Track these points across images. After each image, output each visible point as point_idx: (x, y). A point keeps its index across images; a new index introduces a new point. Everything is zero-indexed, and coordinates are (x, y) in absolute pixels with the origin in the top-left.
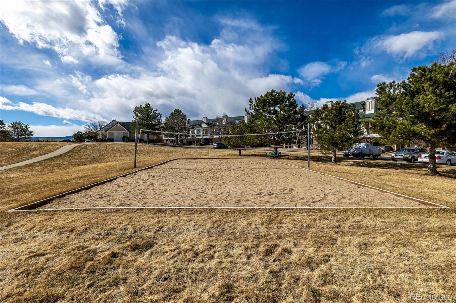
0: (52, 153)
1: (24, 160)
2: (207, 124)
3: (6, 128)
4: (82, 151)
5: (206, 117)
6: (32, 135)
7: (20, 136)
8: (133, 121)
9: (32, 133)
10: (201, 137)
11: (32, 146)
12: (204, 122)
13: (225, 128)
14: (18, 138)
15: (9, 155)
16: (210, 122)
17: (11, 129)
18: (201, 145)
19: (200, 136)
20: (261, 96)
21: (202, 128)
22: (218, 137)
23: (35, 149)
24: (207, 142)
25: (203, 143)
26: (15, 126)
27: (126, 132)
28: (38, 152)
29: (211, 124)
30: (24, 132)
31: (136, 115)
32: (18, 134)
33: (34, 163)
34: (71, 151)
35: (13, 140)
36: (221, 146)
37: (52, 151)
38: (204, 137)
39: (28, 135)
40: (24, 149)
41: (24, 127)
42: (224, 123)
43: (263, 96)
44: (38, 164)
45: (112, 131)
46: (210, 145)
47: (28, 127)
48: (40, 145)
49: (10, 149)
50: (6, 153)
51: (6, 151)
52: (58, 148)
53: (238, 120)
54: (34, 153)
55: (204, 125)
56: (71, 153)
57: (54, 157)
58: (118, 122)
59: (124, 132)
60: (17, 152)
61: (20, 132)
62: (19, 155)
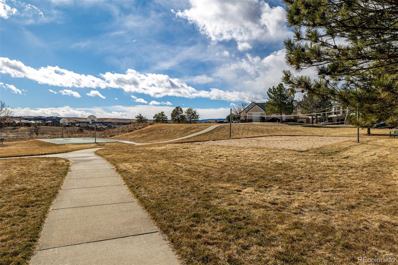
0: (203, 131)
1: (187, 135)
3: (184, 114)
4: (221, 130)
6: (198, 118)
7: (192, 119)
8: (267, 101)
9: (198, 117)
11: (193, 126)
14: (190, 120)
15: (181, 132)
17: (186, 114)
23: (194, 129)
26: (189, 112)
27: (263, 112)
28: (195, 130)
30: (193, 116)
31: (269, 96)
32: (190, 117)
33: (191, 137)
34: (213, 130)
35: (187, 122)
37: (203, 130)
39: (196, 118)
40: (188, 128)
41: (193, 112)
44: (193, 138)
45: (251, 113)
47: (196, 112)
48: (198, 125)
49: (182, 128)
50: (180, 130)
51: (180, 129)
52: (207, 128)
54: (193, 131)
56: (213, 131)
57: (203, 134)
58: (256, 104)
59: (261, 112)
60: (185, 130)
61: (191, 116)
62: (185, 132)
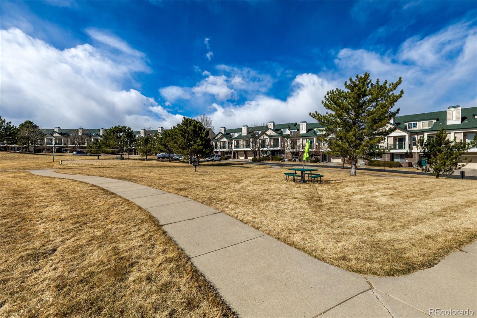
2: (61, 134)
5: (59, 128)
12: (56, 132)
13: (81, 139)
16: (63, 132)
18: (53, 152)
19: (51, 144)
21: (55, 137)
22: (74, 146)
25: (55, 151)
29: (64, 134)
36: (81, 153)
42: (80, 135)
43: (113, 127)
46: (64, 152)
53: (94, 133)
55: (56, 135)
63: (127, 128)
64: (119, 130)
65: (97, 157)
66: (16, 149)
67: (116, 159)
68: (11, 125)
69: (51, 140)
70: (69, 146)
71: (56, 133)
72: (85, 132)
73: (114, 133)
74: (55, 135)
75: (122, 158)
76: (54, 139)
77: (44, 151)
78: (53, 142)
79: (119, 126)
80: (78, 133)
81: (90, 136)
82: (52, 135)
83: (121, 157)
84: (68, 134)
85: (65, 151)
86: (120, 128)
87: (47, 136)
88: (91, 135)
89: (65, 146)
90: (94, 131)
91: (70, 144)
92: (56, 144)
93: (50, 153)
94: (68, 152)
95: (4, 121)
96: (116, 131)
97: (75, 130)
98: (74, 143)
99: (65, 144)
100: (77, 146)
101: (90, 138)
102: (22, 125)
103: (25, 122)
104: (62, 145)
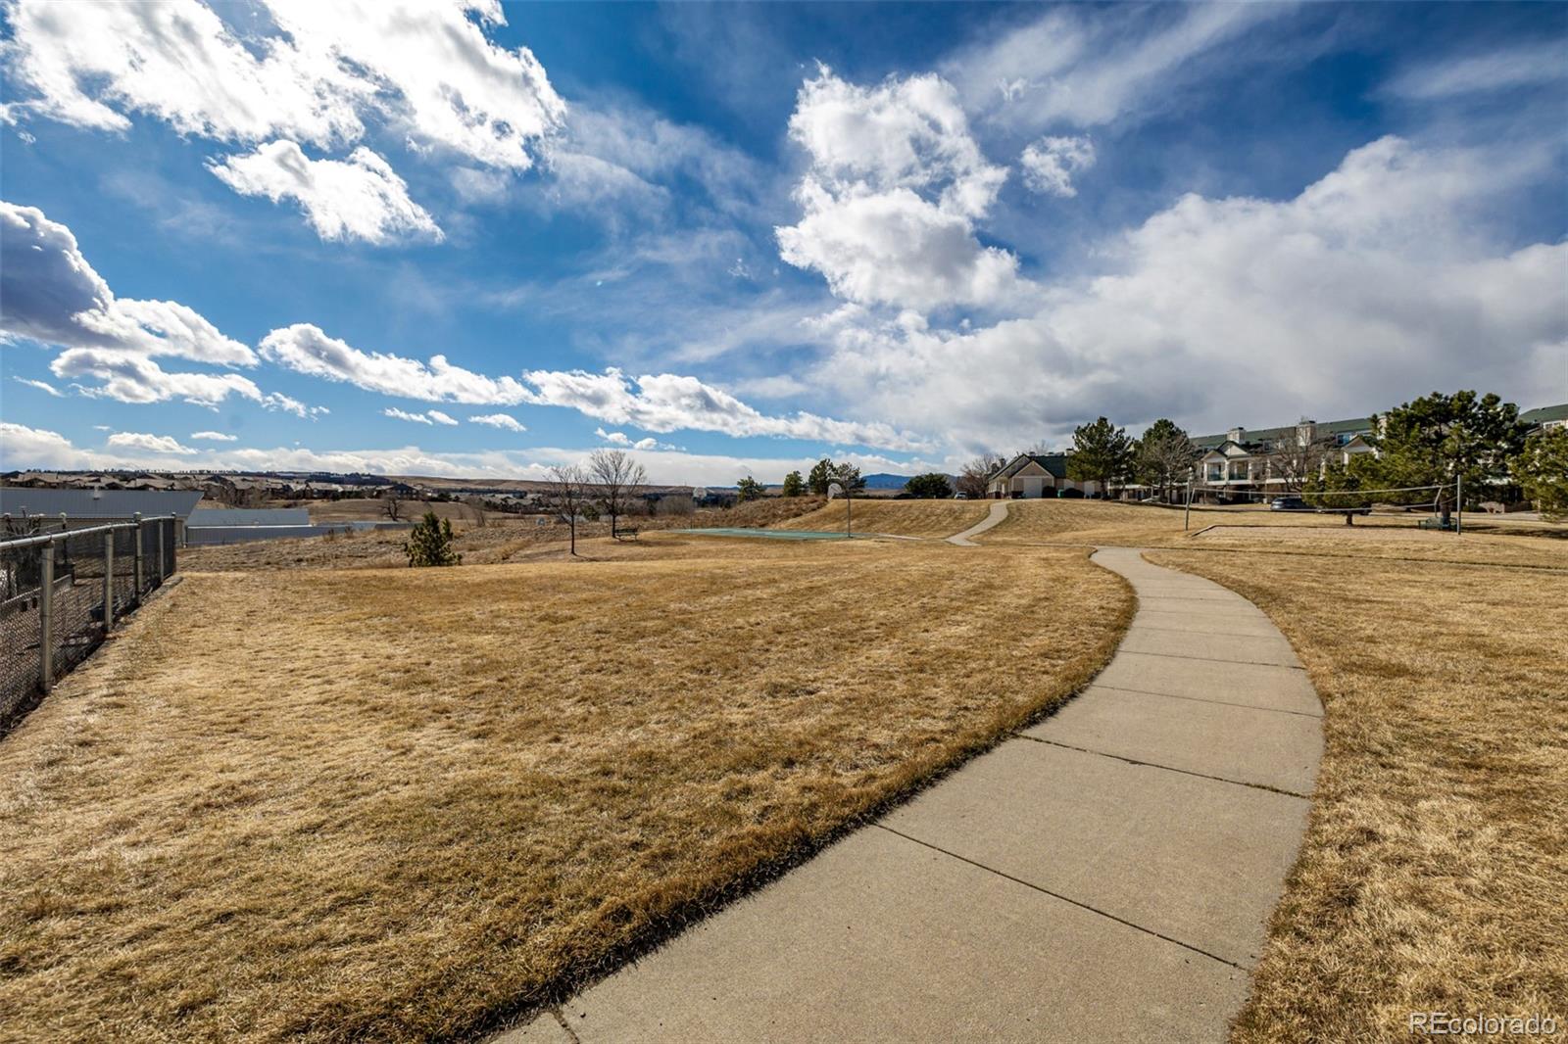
2: (1246, 447)
5: (1241, 429)
10: (1223, 483)
12: (1233, 443)
13: (1307, 459)
16: (1253, 441)
18: (1223, 502)
19: (1219, 478)
20: (1405, 406)
21: (1228, 458)
22: (1283, 481)
24: (1242, 497)
25: (1229, 499)
27: (1049, 478)
29: (1255, 445)
36: (1292, 505)
38: (1233, 482)
42: (1302, 443)
43: (1410, 404)
46: (1252, 502)
53: (1353, 432)
55: (1234, 451)
59: (1045, 478)
63: (1478, 400)
64: (1434, 414)
65: (1343, 520)
66: (1142, 494)
67: (1419, 527)
68: (1125, 435)
69: (1220, 467)
70: (1268, 481)
71: (1234, 447)
72: (1321, 435)
73: (1411, 426)
74: (1228, 452)
75: (1448, 526)
76: (1227, 463)
77: (1201, 499)
78: (1225, 473)
79: (1436, 395)
80: (1295, 442)
81: (1338, 444)
82: (1220, 452)
83: (1447, 519)
84: (1267, 444)
85: (1255, 499)
86: (1438, 405)
87: (1210, 457)
88: (1340, 442)
89: (1257, 483)
90: (1352, 425)
91: (1272, 477)
92: (1231, 477)
93: (1214, 503)
94: (1265, 500)
95: (1112, 429)
96: (1419, 419)
97: (1287, 430)
98: (1282, 474)
99: (1256, 477)
100: (1290, 480)
101: (1340, 452)
102: (1149, 433)
103: (1156, 426)
104: (1249, 482)
